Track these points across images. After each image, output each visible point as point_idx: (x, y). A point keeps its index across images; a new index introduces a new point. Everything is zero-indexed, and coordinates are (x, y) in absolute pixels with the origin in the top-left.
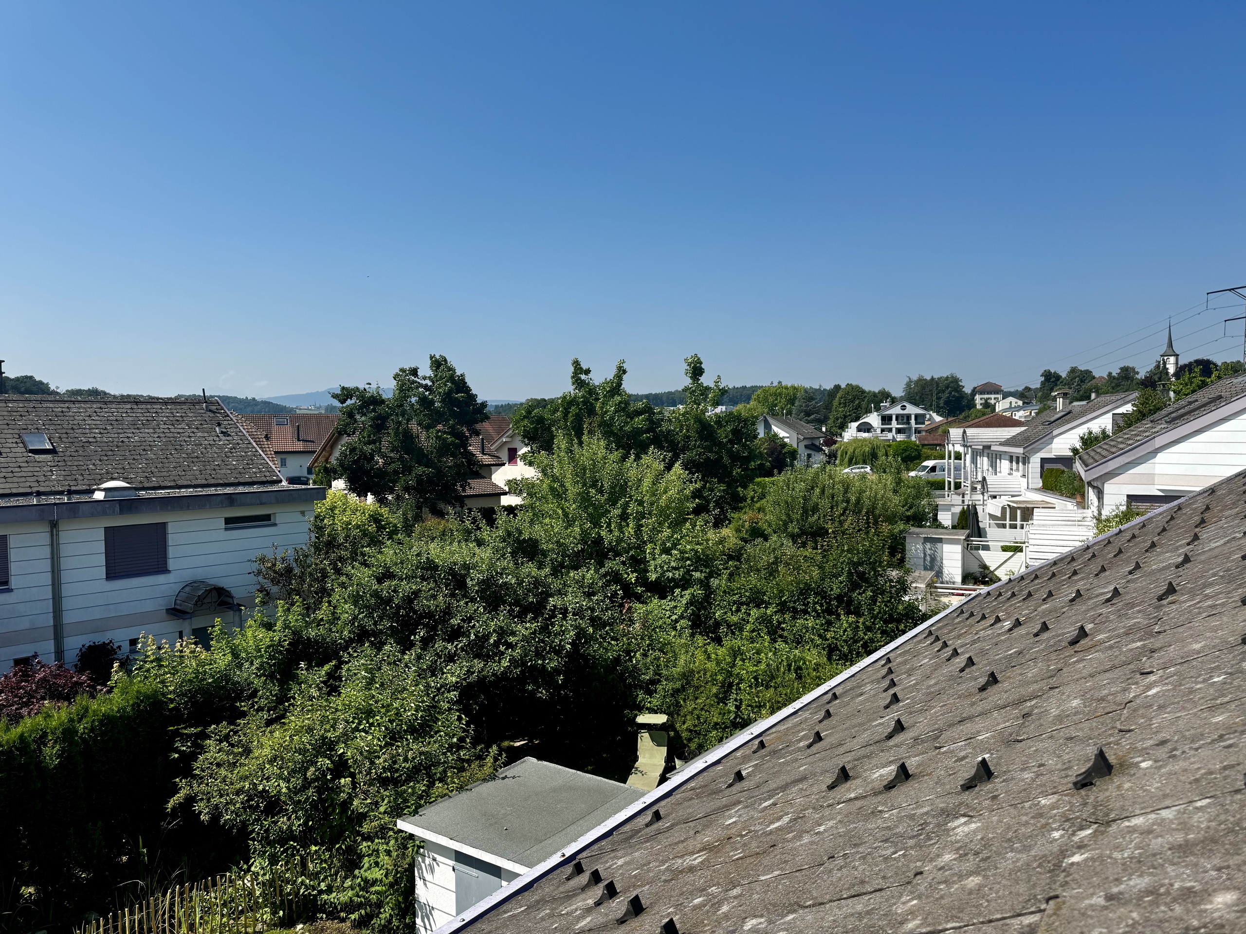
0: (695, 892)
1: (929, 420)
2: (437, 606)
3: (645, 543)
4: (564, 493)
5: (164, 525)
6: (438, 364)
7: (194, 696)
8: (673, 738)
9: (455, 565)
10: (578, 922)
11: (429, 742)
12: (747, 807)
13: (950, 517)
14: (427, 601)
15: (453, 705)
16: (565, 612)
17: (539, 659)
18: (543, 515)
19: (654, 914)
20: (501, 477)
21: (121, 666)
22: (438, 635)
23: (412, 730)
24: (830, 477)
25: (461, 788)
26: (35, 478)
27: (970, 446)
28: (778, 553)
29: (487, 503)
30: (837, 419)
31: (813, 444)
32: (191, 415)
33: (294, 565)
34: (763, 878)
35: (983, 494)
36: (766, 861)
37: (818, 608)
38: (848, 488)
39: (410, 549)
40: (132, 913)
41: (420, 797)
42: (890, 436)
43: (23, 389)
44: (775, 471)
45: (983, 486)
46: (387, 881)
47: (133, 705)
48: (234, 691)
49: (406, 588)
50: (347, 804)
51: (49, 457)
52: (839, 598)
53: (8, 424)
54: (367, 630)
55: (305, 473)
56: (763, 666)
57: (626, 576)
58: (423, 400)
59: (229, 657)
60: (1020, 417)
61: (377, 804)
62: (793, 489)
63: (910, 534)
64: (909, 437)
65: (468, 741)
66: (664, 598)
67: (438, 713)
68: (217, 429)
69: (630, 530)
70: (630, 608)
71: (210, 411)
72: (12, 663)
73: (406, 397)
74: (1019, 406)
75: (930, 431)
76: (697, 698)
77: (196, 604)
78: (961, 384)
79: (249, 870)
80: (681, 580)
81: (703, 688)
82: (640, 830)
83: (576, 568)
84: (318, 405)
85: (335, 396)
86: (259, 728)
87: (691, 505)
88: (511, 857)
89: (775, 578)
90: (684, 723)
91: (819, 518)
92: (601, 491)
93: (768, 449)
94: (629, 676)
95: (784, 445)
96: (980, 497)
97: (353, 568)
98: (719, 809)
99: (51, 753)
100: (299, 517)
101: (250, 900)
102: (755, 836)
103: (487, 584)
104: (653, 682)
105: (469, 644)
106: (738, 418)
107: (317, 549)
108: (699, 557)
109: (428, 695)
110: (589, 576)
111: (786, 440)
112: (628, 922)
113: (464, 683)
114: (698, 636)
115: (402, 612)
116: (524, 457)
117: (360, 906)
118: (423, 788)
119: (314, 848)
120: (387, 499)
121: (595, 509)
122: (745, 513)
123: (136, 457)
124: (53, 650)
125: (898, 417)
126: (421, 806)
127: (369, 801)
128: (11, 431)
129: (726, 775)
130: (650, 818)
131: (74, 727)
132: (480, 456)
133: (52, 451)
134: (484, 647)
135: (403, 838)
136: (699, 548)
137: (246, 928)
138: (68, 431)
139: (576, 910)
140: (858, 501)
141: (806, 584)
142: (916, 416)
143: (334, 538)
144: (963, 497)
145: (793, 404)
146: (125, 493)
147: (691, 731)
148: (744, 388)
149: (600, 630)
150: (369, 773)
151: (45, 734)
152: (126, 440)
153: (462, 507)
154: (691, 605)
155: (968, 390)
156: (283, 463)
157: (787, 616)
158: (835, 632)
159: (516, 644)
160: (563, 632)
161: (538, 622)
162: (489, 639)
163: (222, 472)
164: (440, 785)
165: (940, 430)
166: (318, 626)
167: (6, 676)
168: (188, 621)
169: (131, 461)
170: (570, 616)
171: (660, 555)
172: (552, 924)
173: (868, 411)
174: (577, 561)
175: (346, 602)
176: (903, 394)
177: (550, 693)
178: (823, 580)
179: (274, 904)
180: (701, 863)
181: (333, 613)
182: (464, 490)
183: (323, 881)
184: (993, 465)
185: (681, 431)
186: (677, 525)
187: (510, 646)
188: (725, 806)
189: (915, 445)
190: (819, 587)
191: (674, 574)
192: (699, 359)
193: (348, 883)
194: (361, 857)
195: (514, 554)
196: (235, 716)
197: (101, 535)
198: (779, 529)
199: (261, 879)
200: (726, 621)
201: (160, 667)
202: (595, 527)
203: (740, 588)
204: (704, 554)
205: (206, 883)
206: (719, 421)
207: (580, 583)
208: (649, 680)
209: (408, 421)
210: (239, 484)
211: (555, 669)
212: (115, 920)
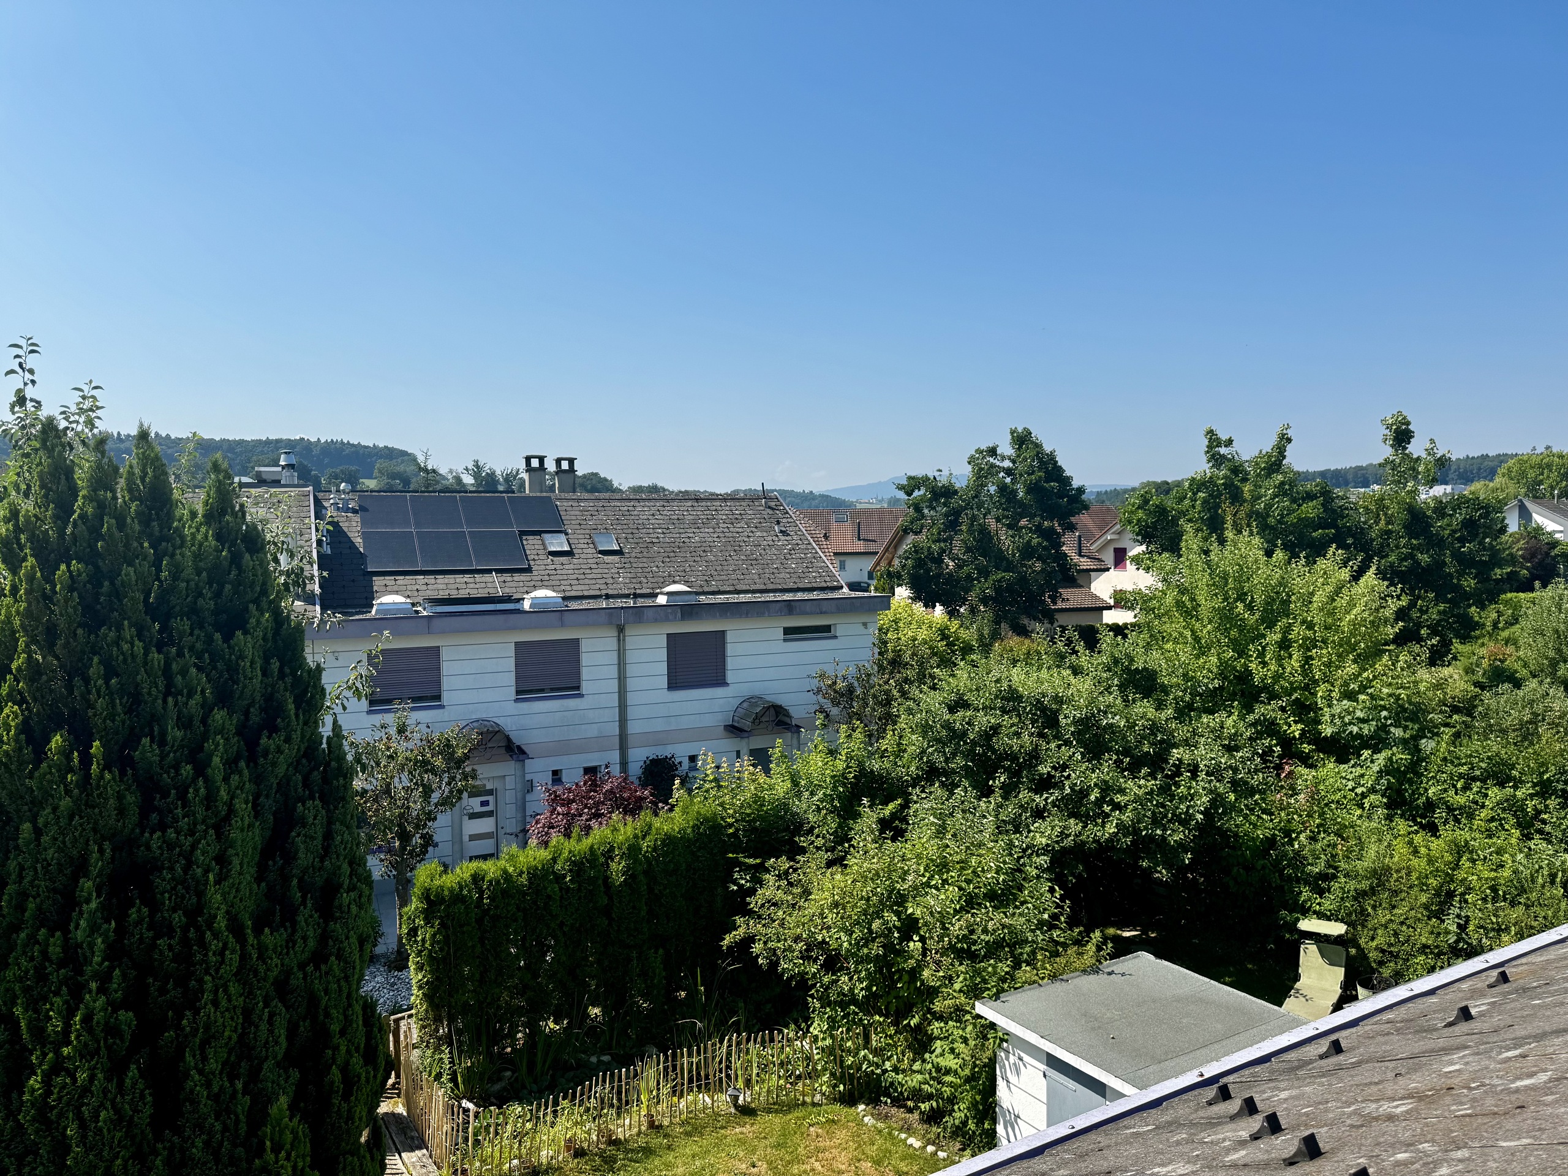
0: (1397, 1145)
2: (1022, 747)
3: (1316, 682)
4: (1195, 608)
5: (723, 633)
6: (1022, 440)
7: (753, 823)
8: (1354, 957)
9: (1044, 697)
10: (1227, 1154)
11: (1014, 914)
12: (1478, 1054)
14: (1009, 739)
15: (1043, 872)
16: (1194, 771)
17: (1157, 828)
18: (1163, 638)
19: (1337, 1162)
20: (1103, 587)
21: (682, 783)
22: (1022, 783)
23: (991, 896)
25: (1054, 977)
26: (603, 581)
28: (1539, 708)
29: (1085, 620)
32: (750, 512)
33: (856, 684)
34: (1504, 1144)
36: (1509, 1124)
39: (987, 674)
40: (690, 1055)
41: (1004, 980)
44: (1537, 584)
46: (962, 1074)
47: (693, 827)
48: (793, 823)
49: (984, 720)
50: (915, 973)
51: (616, 558)
53: (580, 524)
54: (937, 768)
55: (866, 579)
56: (1506, 873)
57: (1285, 727)
58: (1003, 488)
59: (788, 784)
61: (950, 979)
65: (1063, 919)
66: (1345, 761)
67: (1024, 879)
68: (776, 528)
69: (1294, 662)
70: (1291, 773)
71: (770, 507)
72: (582, 771)
73: (983, 486)
76: (1394, 907)
77: (753, 722)
79: (808, 1031)
80: (1372, 738)
81: (1404, 895)
82: (1311, 1062)
83: (1211, 712)
84: (880, 498)
85: (901, 488)
86: (819, 868)
87: (1391, 631)
88: (1119, 1073)
89: (1532, 744)
90: (1373, 939)
92: (1250, 607)
93: (1526, 549)
94: (1288, 865)
95: (1555, 544)
97: (921, 692)
98: (1432, 1051)
99: (617, 868)
100: (860, 629)
101: (808, 1065)
102: (1492, 1090)
103: (1085, 724)
104: (1326, 877)
105: (1063, 798)
106: (1474, 503)
107: (881, 668)
108: (1402, 706)
109: (1011, 855)
110: (1229, 722)
111: (1557, 536)
112: (1299, 1165)
113: (1057, 847)
114: (1398, 820)
115: (978, 750)
116: (1137, 561)
117: (930, 1097)
118: (1007, 969)
119: (877, 1017)
120: (958, 610)
121: (1241, 631)
122: (1483, 645)
123: (696, 559)
124: (618, 762)
126: (1004, 990)
127: (941, 974)
128: (582, 531)
129: (1444, 1010)
130: (1325, 1049)
131: (638, 844)
132: (1076, 558)
133: (619, 553)
134: (1082, 805)
135: (982, 1026)
136: (1403, 693)
137: (804, 1096)
138: (634, 531)
139: (1224, 1140)
143: (900, 656)
146: (686, 597)
147: (1383, 951)
148: (1485, 457)
149: (1246, 798)
150: (941, 940)
151: (612, 849)
152: (687, 540)
153: (1052, 623)
154: (1388, 775)
156: (842, 567)
159: (1126, 805)
160: (1192, 796)
161: (1155, 779)
162: (1088, 795)
163: (781, 576)
164: (1028, 968)
166: (882, 757)
167: (577, 784)
168: (746, 740)
169: (692, 563)
170: (1203, 775)
171: (1340, 700)
172: (1192, 1150)
174: (1213, 702)
175: (913, 732)
177: (1173, 874)
179: (833, 1074)
180: (1407, 1112)
181: (899, 744)
182: (1055, 603)
183: (888, 1059)
185: (1377, 523)
186: (1366, 658)
187: (1117, 807)
188: (1443, 1049)
191: (1361, 729)
192: (1404, 418)
193: (917, 1066)
194: (932, 1039)
195: (1122, 687)
196: (795, 851)
197: (663, 641)
198: (1542, 671)
199: (820, 1044)
200: (1446, 803)
201: (719, 787)
202: (1240, 656)
203: (1471, 756)
204: (1410, 703)
205: (763, 1037)
206: (1441, 508)
207: (1217, 733)
208: (1320, 874)
209: (985, 515)
210: (798, 590)
211: (1180, 844)
212: (674, 1055)
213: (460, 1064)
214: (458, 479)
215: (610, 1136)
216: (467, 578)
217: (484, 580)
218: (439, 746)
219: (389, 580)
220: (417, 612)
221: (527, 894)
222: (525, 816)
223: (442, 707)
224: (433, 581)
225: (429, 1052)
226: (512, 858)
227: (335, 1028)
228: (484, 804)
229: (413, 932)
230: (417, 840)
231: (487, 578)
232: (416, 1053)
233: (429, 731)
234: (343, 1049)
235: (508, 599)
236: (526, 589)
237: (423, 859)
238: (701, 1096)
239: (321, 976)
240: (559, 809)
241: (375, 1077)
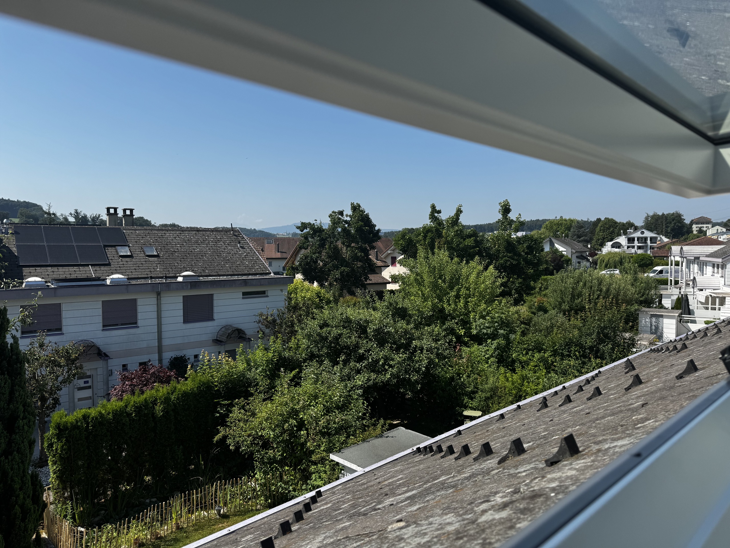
1: (659, 241)
2: (351, 342)
3: (470, 312)
4: (423, 282)
5: (212, 295)
6: (355, 208)
7: (227, 384)
9: (361, 320)
11: (347, 414)
13: (670, 302)
14: (346, 339)
15: (360, 396)
16: (422, 349)
17: (407, 375)
18: (410, 294)
20: (387, 274)
21: (192, 367)
22: (352, 359)
23: (338, 407)
24: (590, 275)
25: (364, 440)
26: (149, 270)
27: (686, 257)
28: (553, 321)
29: (379, 288)
30: (599, 240)
31: (582, 256)
32: (225, 237)
33: (277, 318)
35: (693, 288)
37: (577, 353)
38: (601, 282)
39: (337, 311)
40: (197, 493)
41: (342, 443)
42: (633, 251)
43: (138, 224)
44: (555, 271)
45: (693, 283)
47: (197, 387)
48: (247, 383)
49: (335, 332)
50: (303, 445)
51: (156, 259)
52: (591, 348)
53: (136, 242)
54: (314, 354)
55: (281, 270)
56: (540, 386)
57: (458, 331)
58: (344, 230)
59: (245, 365)
60: (724, 239)
61: (319, 446)
62: (566, 283)
63: (642, 312)
64: (646, 251)
65: (368, 415)
66: (481, 344)
67: (352, 399)
68: (238, 245)
69: (461, 304)
70: (460, 349)
71: (235, 235)
72: (138, 364)
73: (335, 228)
74: (723, 232)
75: (660, 248)
76: (500, 403)
77: (227, 337)
78: (682, 217)
79: (254, 476)
80: (491, 334)
81: (503, 398)
83: (429, 325)
84: (288, 233)
85: (298, 228)
86: (259, 402)
87: (499, 291)
89: (550, 335)
91: (582, 301)
92: (444, 281)
93: (552, 258)
94: (459, 388)
95: (562, 256)
96: (692, 290)
97: (307, 320)
99: (159, 409)
100: (280, 292)
101: (254, 493)
103: (378, 332)
104: (474, 392)
105: (368, 364)
106: (532, 239)
107: (289, 310)
108: (503, 321)
109: (346, 390)
110: (436, 329)
111: (563, 253)
113: (366, 386)
114: (501, 367)
115: (333, 345)
116: (401, 263)
118: (344, 439)
119: (287, 468)
120: (324, 284)
121: (440, 291)
122: (535, 297)
123: (198, 260)
124: (157, 359)
125: (638, 239)
126: (342, 448)
127: (315, 444)
128: (138, 245)
131: (170, 397)
132: (375, 261)
133: (157, 256)
134: (376, 367)
135: (333, 465)
136: (503, 316)
137: (252, 507)
138: (165, 246)
140: (608, 290)
141: (570, 339)
142: (651, 238)
143: (297, 305)
144: (680, 290)
145: (569, 231)
146: (193, 278)
148: (538, 220)
149: (442, 361)
150: (315, 429)
151: (156, 400)
152: (193, 250)
153: (365, 290)
154: (498, 349)
155: (687, 221)
156: (271, 264)
157: (558, 358)
158: (587, 368)
159: (394, 366)
160: (421, 360)
161: (406, 354)
162: (379, 362)
163: (242, 268)
164: (353, 438)
165: (667, 247)
166: (289, 351)
167: (136, 370)
168: (223, 346)
169: (196, 262)
170: (425, 352)
171: (479, 319)
173: (619, 235)
174: (429, 321)
175: (304, 338)
176: (643, 224)
177: (413, 394)
178: (581, 337)
179: (266, 495)
181: (297, 344)
182: (366, 281)
183: (291, 485)
184: (701, 270)
185: (495, 246)
186: (489, 302)
187: (391, 366)
189: (649, 256)
190: (578, 341)
191: (487, 331)
192: (508, 203)
193: (304, 487)
194: (311, 473)
195: (393, 315)
196: (247, 395)
197: (181, 299)
198: (556, 307)
199: (260, 482)
200: (519, 360)
201: (210, 368)
202: (440, 302)
203: (528, 341)
204: (506, 320)
205: (232, 482)
206: (519, 240)
207: (431, 334)
208: (471, 391)
209: (336, 241)
210: (249, 274)
211: (416, 381)
212: (189, 495)
213: (77, 509)
214: (66, 219)
215: (157, 535)
216: (75, 268)
217: (84, 269)
218: (62, 353)
219: (32, 269)
220: (48, 286)
221: (112, 423)
222: (108, 388)
223: (62, 334)
224: (57, 270)
225: (59, 505)
226: (104, 406)
227: (17, 486)
228: (85, 382)
229: (51, 445)
230: (50, 401)
231: (86, 268)
232: (52, 507)
233: (56, 345)
234: (21, 496)
235: (98, 279)
236: (107, 274)
237: (54, 411)
238: (202, 512)
239: (9, 462)
240: (127, 383)
241: (38, 510)
